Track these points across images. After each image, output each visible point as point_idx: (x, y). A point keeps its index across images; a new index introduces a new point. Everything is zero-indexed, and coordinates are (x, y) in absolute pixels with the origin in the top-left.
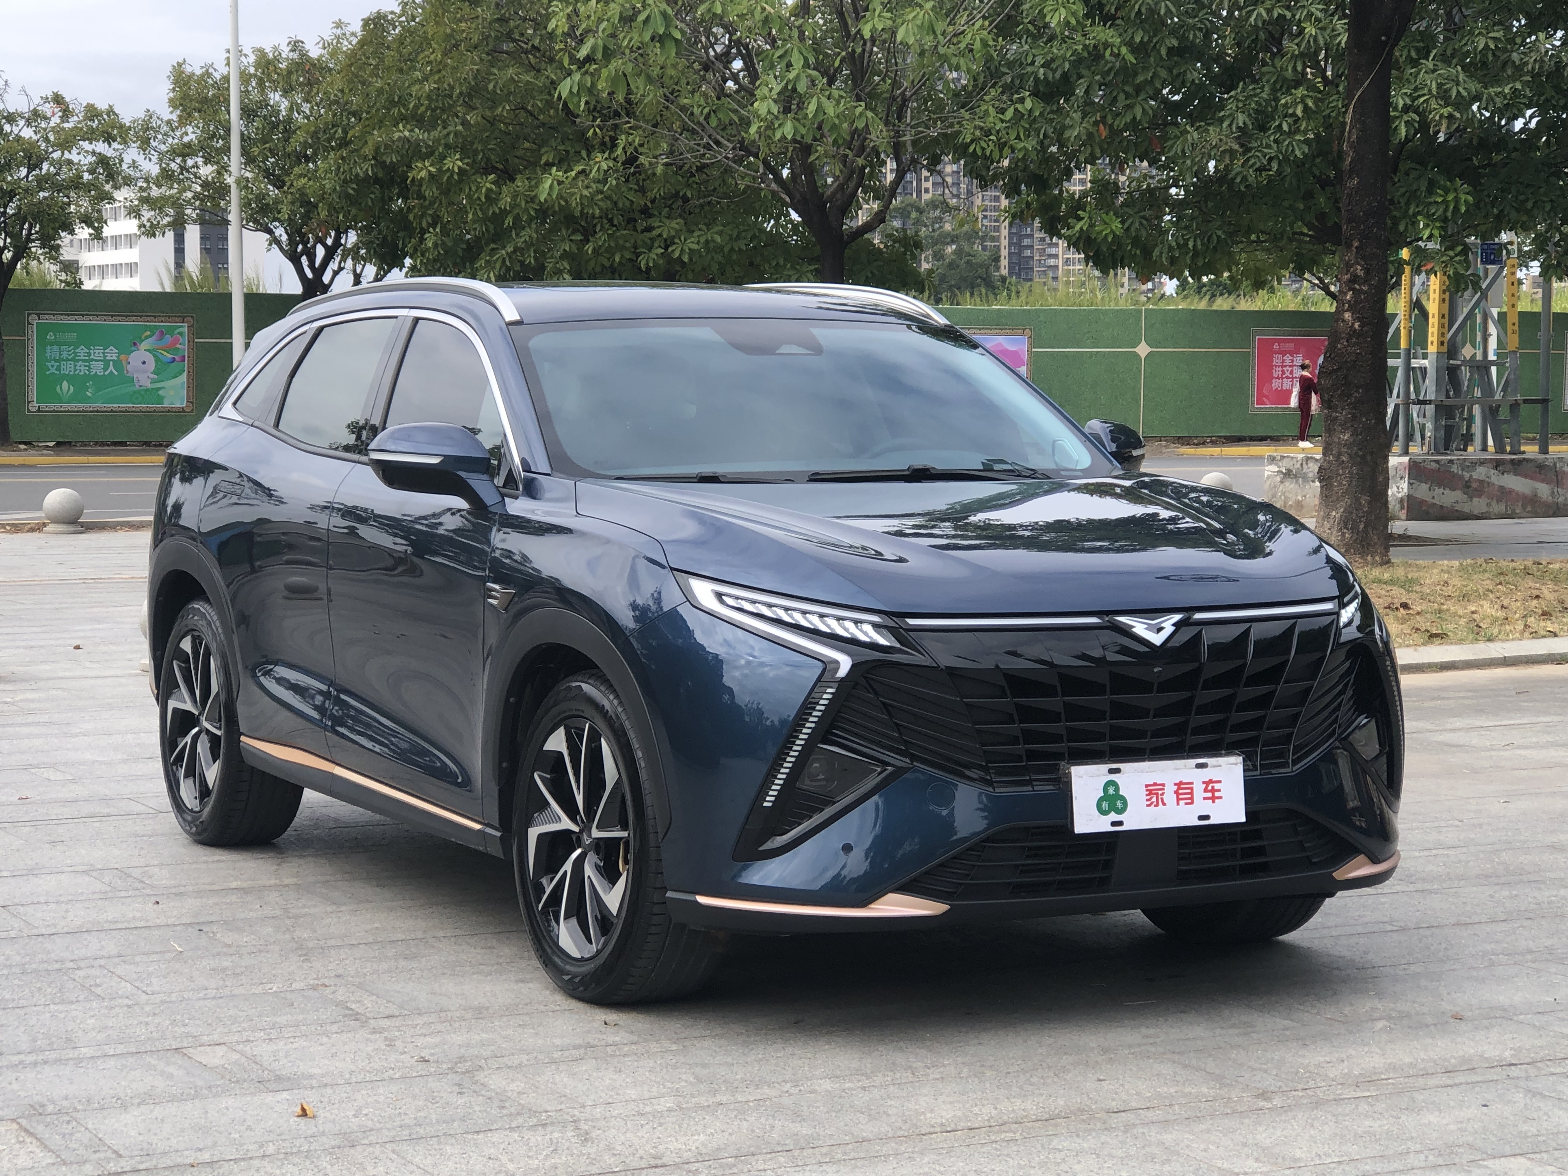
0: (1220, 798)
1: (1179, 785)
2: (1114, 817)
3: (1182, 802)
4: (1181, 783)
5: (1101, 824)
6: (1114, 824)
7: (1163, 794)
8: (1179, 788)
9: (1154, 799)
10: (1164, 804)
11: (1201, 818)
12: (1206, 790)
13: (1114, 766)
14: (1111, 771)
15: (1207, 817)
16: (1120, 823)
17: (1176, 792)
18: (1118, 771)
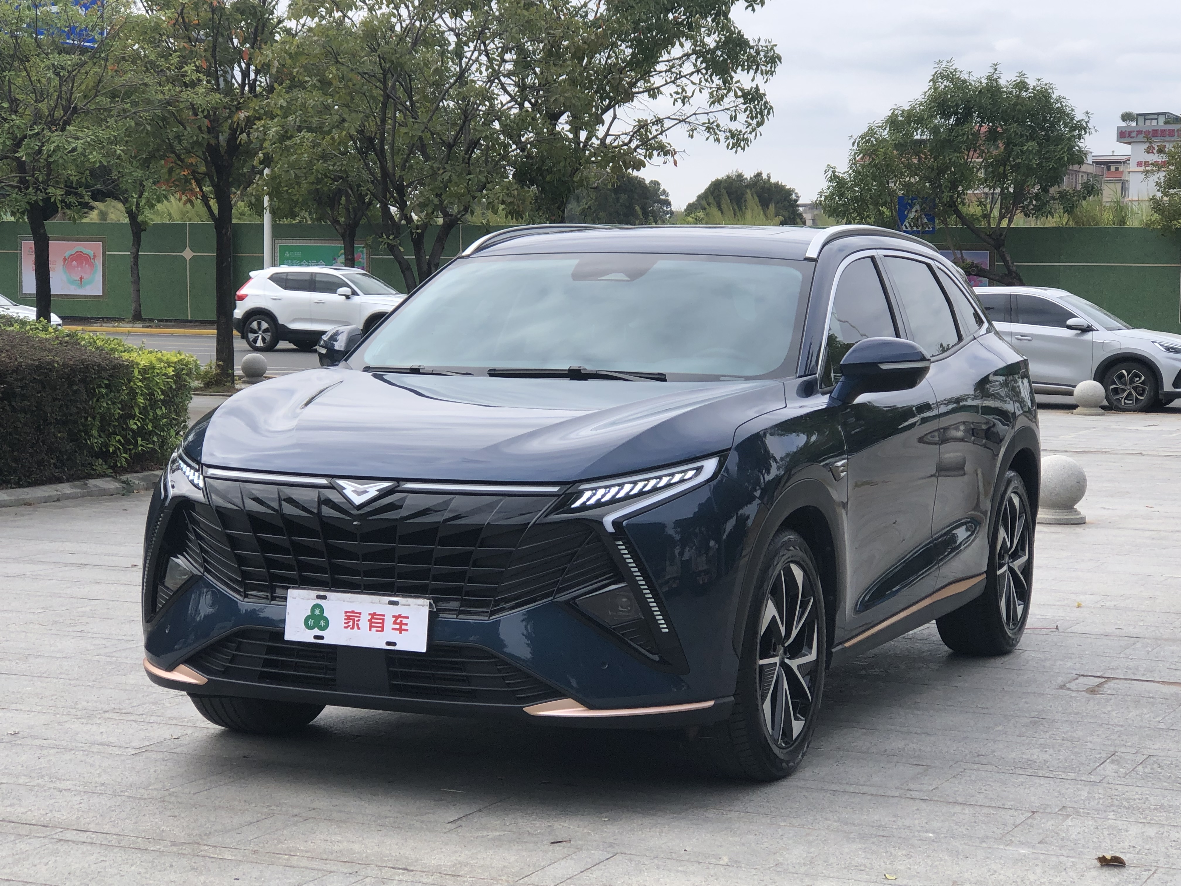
0: (407, 630)
1: (373, 615)
2: (317, 632)
3: (374, 629)
4: (375, 614)
5: (307, 636)
6: (316, 637)
7: (359, 620)
8: (372, 618)
9: (351, 623)
10: (359, 628)
11: (388, 643)
12: (395, 623)
13: (322, 593)
14: (319, 597)
15: (394, 644)
16: (322, 638)
17: (369, 620)
18: (324, 597)
